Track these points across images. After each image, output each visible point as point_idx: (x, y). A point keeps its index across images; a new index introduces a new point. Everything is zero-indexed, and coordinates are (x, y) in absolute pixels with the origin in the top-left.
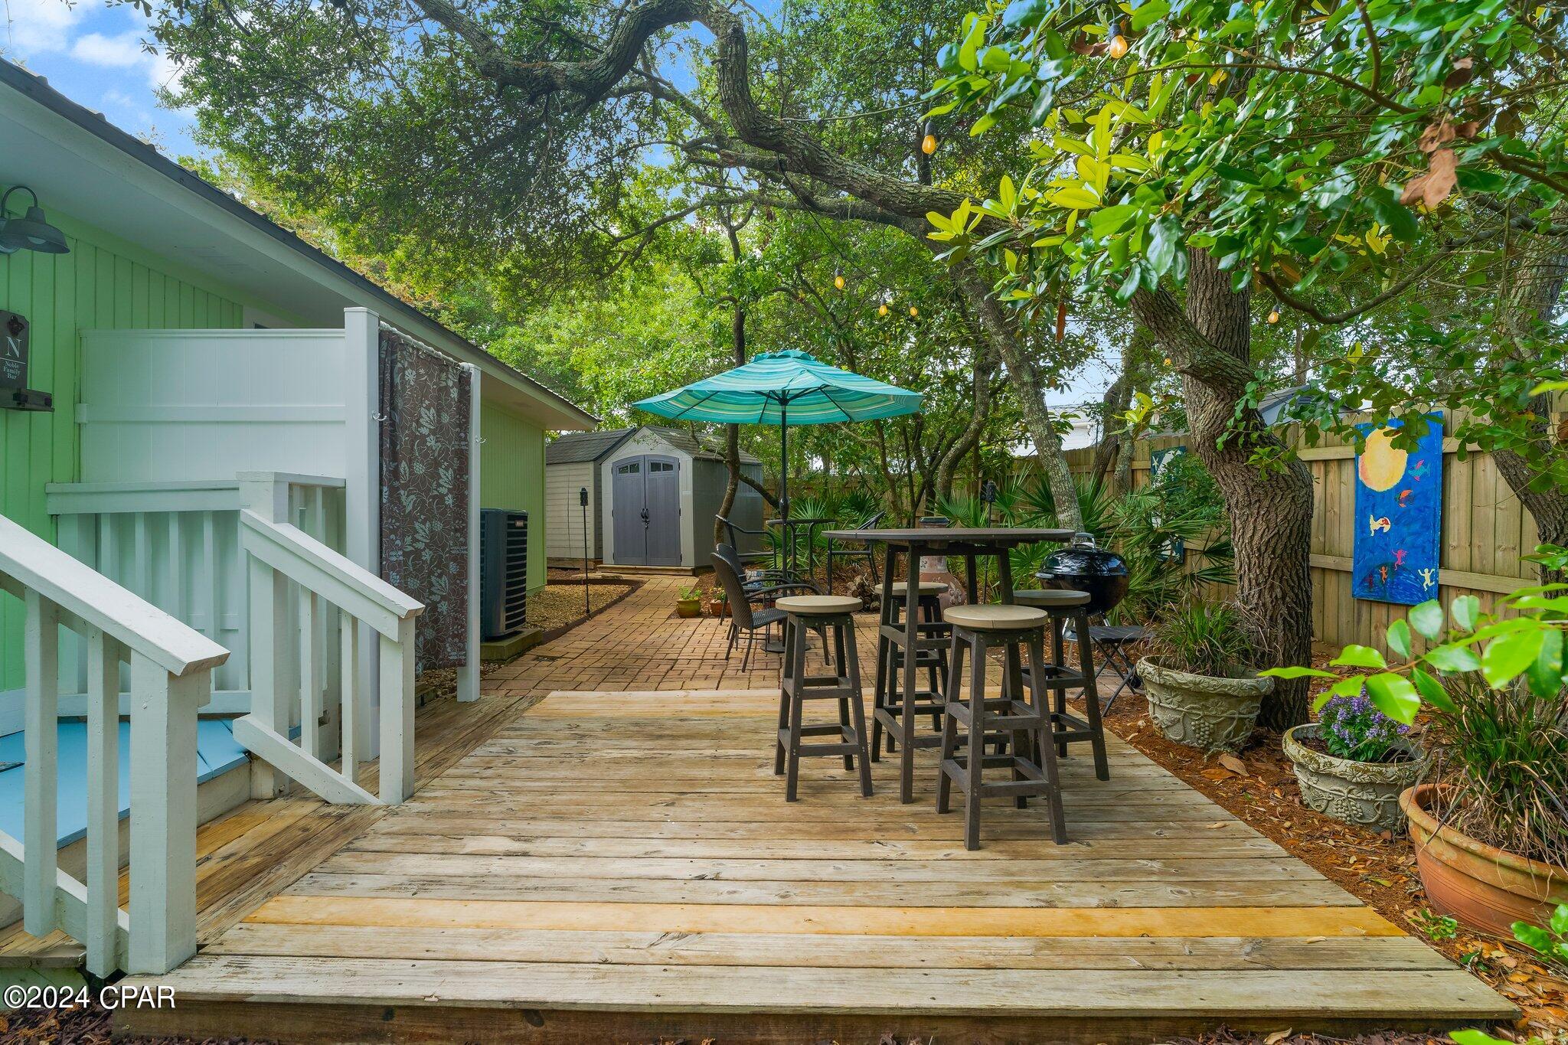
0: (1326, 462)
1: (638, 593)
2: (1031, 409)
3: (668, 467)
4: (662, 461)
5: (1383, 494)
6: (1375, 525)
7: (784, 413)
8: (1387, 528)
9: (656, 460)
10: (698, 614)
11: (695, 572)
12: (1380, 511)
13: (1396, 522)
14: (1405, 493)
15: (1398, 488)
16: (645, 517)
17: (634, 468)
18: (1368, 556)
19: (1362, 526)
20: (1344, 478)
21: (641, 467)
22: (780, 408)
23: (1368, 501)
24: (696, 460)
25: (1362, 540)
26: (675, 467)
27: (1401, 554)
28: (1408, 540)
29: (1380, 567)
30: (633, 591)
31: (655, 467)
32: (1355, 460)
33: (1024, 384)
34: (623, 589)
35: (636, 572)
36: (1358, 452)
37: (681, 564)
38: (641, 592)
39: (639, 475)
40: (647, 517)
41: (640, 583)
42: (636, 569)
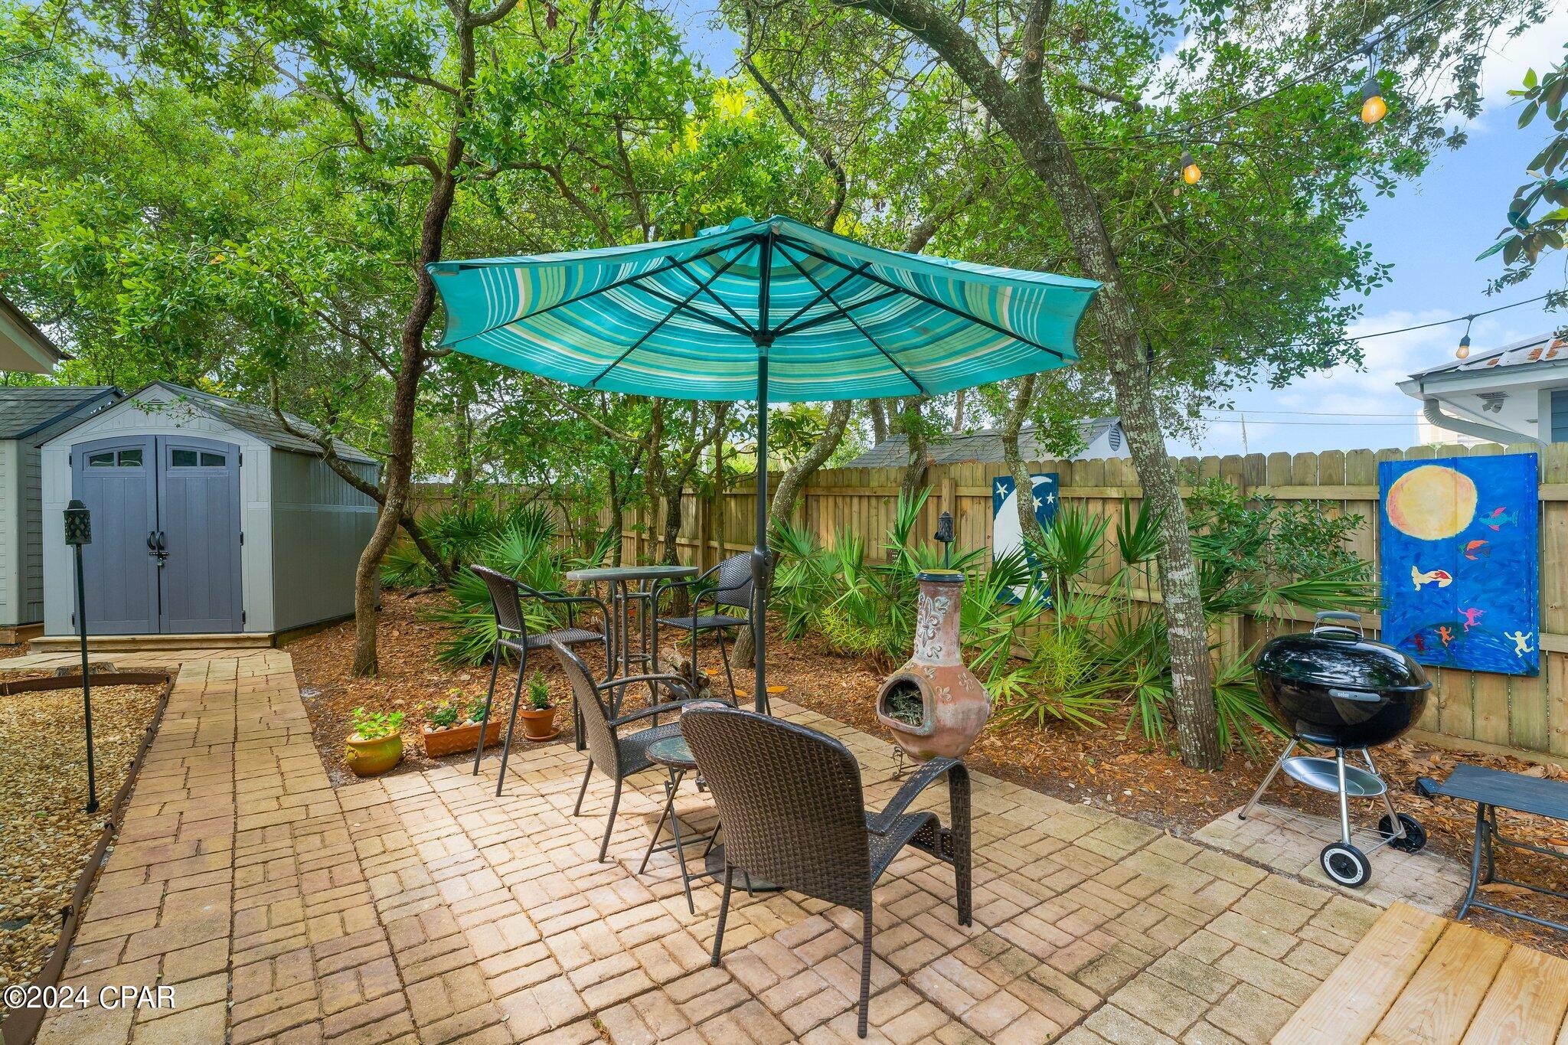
0: (1321, 502)
1: (176, 704)
3: (214, 459)
4: (199, 448)
5: (1435, 544)
6: (1421, 577)
8: (1444, 583)
9: (182, 445)
10: (400, 765)
11: (276, 641)
12: (1429, 562)
15: (1462, 538)
16: (158, 547)
17: (131, 456)
18: (1413, 613)
19: (1396, 578)
21: (148, 456)
24: (277, 450)
25: (1401, 595)
26: (231, 460)
28: (1484, 596)
30: (165, 699)
31: (183, 457)
32: (1377, 503)
34: (144, 697)
35: (133, 647)
36: (1384, 491)
37: (246, 628)
38: (183, 706)
39: (143, 471)
40: (161, 548)
41: (164, 678)
42: (134, 641)
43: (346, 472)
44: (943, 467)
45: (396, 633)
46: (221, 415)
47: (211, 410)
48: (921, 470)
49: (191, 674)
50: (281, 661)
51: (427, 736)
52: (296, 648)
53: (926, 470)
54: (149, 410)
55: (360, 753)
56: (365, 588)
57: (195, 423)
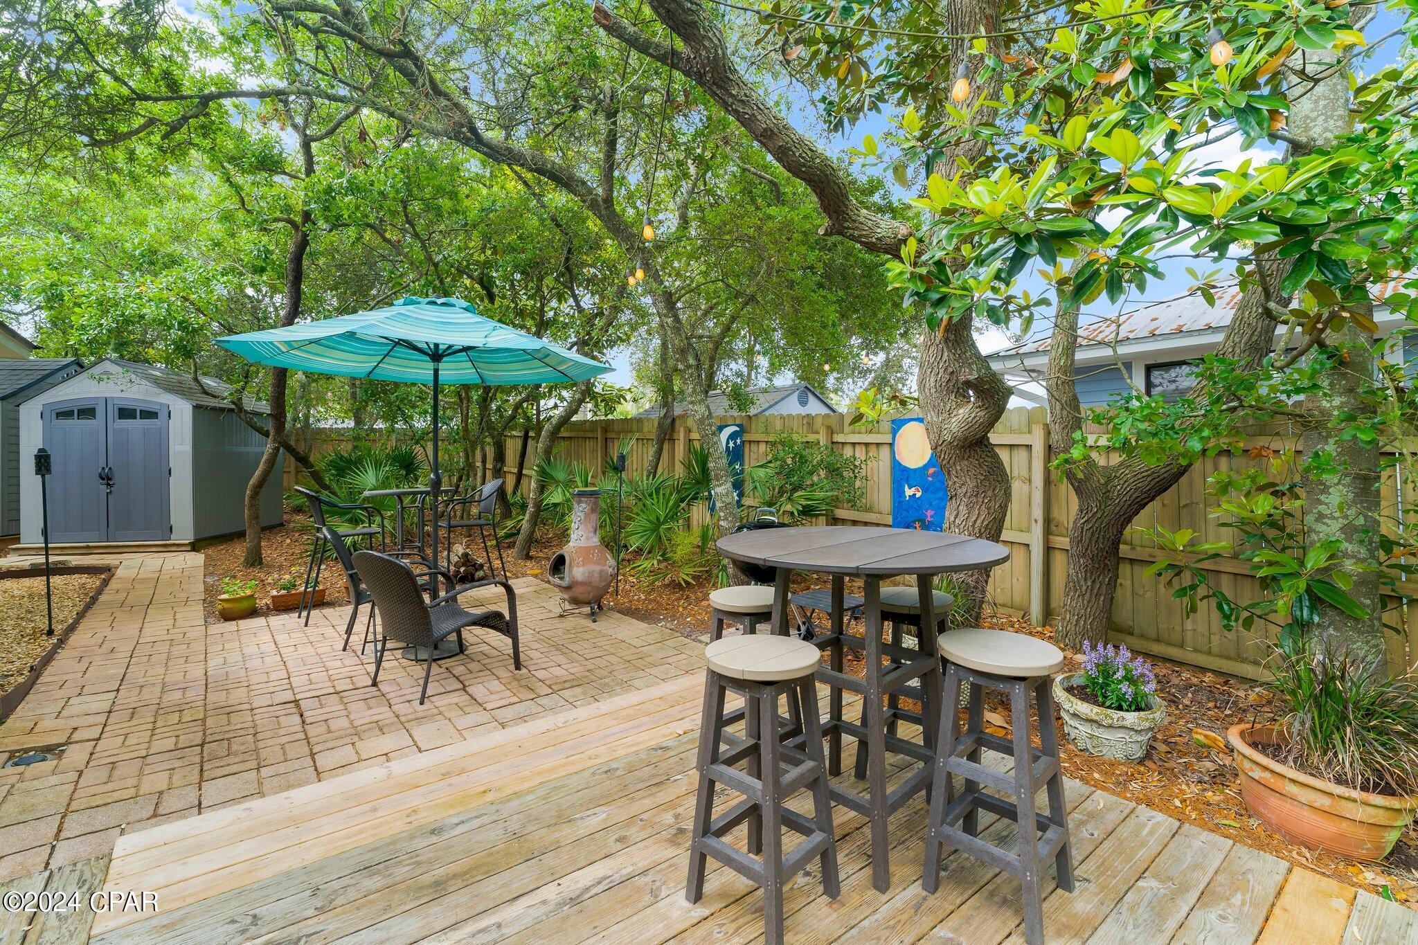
0: (867, 444)
1: (113, 584)
2: (694, 391)
3: (149, 415)
4: (139, 407)
5: (915, 470)
6: (909, 492)
7: (436, 371)
8: (918, 495)
9: (125, 404)
10: (253, 613)
11: (195, 547)
12: (912, 482)
13: (925, 491)
14: (932, 470)
15: (926, 467)
16: (107, 478)
17: (87, 412)
18: (904, 514)
19: (897, 492)
20: (881, 457)
21: (100, 413)
22: (431, 365)
23: (901, 475)
24: (197, 408)
25: (900, 502)
26: (163, 415)
27: (930, 513)
28: (934, 503)
29: (914, 522)
31: (126, 413)
32: (891, 445)
33: (689, 367)
34: (92, 582)
35: (88, 550)
36: (894, 439)
37: (173, 537)
38: (119, 586)
39: (97, 424)
40: (110, 479)
41: (108, 570)
42: (88, 547)
43: (251, 420)
44: (683, 417)
45: (288, 541)
46: (156, 382)
47: (149, 378)
48: (669, 420)
49: (128, 567)
50: (197, 560)
51: (273, 597)
52: (210, 552)
53: (674, 420)
54: (100, 380)
55: (226, 605)
56: (252, 506)
57: (135, 388)
